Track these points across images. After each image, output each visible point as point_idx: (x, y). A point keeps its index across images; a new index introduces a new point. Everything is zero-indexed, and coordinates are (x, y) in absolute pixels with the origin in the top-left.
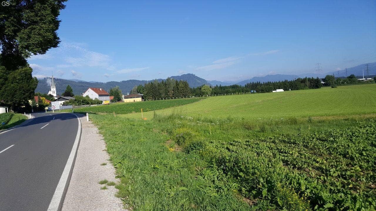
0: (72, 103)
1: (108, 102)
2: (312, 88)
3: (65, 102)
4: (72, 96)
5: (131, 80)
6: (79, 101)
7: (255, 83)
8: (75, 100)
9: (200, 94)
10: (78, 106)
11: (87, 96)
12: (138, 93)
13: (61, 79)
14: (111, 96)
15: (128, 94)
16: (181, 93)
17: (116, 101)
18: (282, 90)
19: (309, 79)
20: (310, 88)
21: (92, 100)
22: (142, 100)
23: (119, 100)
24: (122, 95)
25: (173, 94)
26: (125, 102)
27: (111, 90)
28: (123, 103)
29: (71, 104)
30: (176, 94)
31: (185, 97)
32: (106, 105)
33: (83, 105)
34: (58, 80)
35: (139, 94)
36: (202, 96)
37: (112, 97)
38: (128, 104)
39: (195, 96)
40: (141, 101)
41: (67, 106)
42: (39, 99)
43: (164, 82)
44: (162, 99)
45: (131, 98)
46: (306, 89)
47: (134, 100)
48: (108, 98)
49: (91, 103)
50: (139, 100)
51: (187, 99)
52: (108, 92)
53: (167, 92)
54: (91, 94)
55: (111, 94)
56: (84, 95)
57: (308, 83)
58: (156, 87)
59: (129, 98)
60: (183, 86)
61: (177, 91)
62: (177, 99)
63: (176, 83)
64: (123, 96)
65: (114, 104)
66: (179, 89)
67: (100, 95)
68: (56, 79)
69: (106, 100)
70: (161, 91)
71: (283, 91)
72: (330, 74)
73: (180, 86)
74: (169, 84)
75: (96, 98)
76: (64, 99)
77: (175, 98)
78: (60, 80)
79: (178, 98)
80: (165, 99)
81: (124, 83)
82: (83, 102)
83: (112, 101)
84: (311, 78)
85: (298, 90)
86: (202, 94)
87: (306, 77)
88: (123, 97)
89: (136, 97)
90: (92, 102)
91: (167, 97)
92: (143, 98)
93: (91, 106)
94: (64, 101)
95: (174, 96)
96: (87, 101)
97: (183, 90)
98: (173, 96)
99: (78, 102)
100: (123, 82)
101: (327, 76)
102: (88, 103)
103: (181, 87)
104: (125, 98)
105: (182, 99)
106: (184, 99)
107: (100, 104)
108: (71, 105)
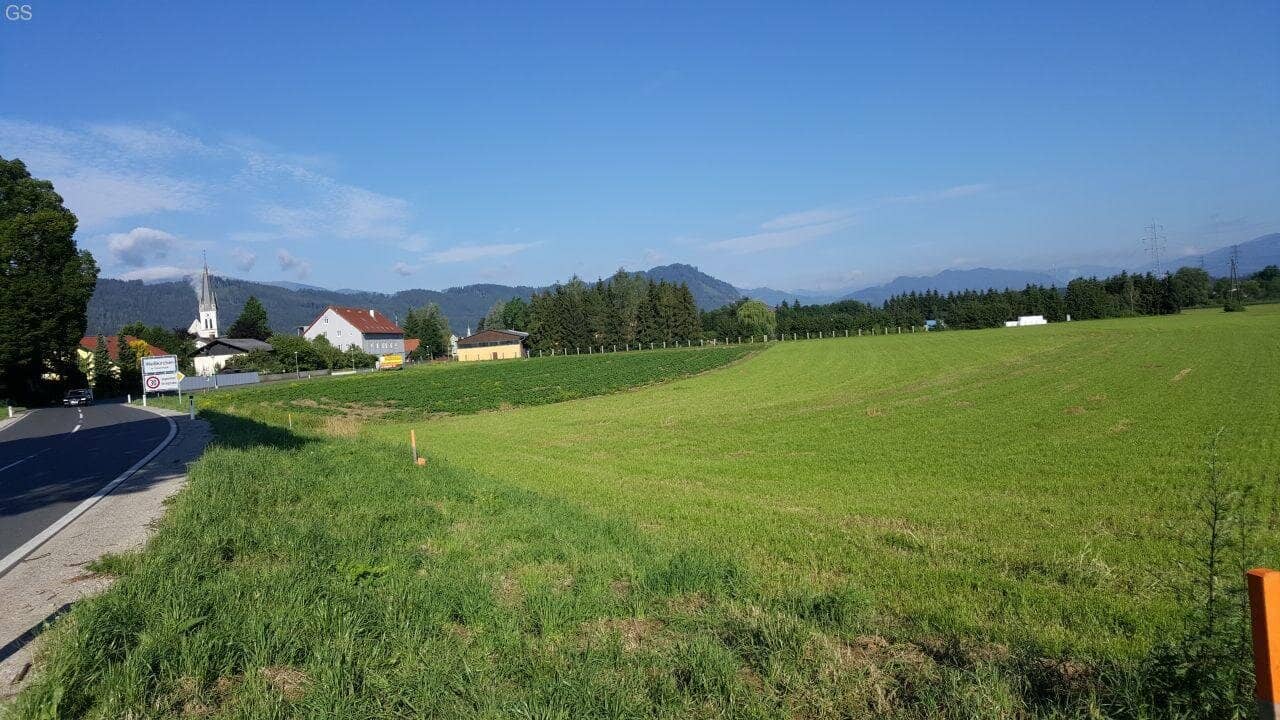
0: (258, 361)
1: (399, 360)
2: (1148, 313)
3: (231, 359)
4: (262, 336)
5: (477, 287)
6: (287, 356)
7: (921, 295)
8: (274, 352)
9: (740, 334)
10: (279, 377)
11: (321, 339)
12: (508, 326)
13: (242, 282)
14: (408, 337)
15: (469, 334)
16: (668, 327)
17: (426, 359)
18: (1038, 320)
19: (1137, 281)
20: (1140, 312)
21: (337, 352)
22: (524, 355)
23: (440, 352)
24: (449, 336)
25: (640, 332)
26: (462, 359)
27: (411, 317)
28: (454, 365)
29: (253, 365)
30: (649, 331)
31: (683, 342)
32: (387, 370)
33: (302, 370)
34: (229, 283)
35: (513, 331)
36: (745, 338)
37: (415, 344)
38: (475, 369)
39: (721, 339)
40: (519, 356)
41: (237, 375)
42: (124, 346)
43: (606, 287)
44: (598, 350)
45: (484, 345)
46: (1127, 316)
47: (495, 355)
48: (399, 345)
49: (335, 365)
50: (512, 351)
51: (689, 349)
52: (398, 322)
53: (615, 326)
54: (337, 331)
55: (409, 332)
56: (311, 334)
57: (1133, 294)
58: (574, 306)
59: (476, 346)
60: (673, 301)
61: (651, 322)
62: (653, 351)
63: (651, 291)
64: (454, 339)
65: (422, 367)
66: (662, 314)
67: (368, 336)
68: (224, 279)
69: (391, 355)
70: (594, 321)
71: (1045, 322)
72: (1193, 265)
73: (665, 301)
74: (624, 296)
75: (353, 346)
76: (230, 346)
77: (646, 346)
78: (238, 283)
79: (658, 346)
80: (608, 348)
81: (457, 297)
82: (301, 359)
83: (413, 357)
84: (1145, 276)
85: (1097, 318)
86: (745, 332)
87: (1124, 273)
88: (455, 344)
89: (503, 343)
90: (339, 360)
91: (616, 340)
92: (525, 346)
93: (333, 374)
94: (227, 357)
95: (643, 340)
96: (320, 358)
97: (674, 315)
98: (639, 340)
99: (282, 361)
100: (451, 290)
101: (1182, 269)
102: (321, 365)
103: (666, 306)
104: (463, 345)
105: (670, 350)
106: (679, 348)
107: (366, 366)
108: (254, 371)
